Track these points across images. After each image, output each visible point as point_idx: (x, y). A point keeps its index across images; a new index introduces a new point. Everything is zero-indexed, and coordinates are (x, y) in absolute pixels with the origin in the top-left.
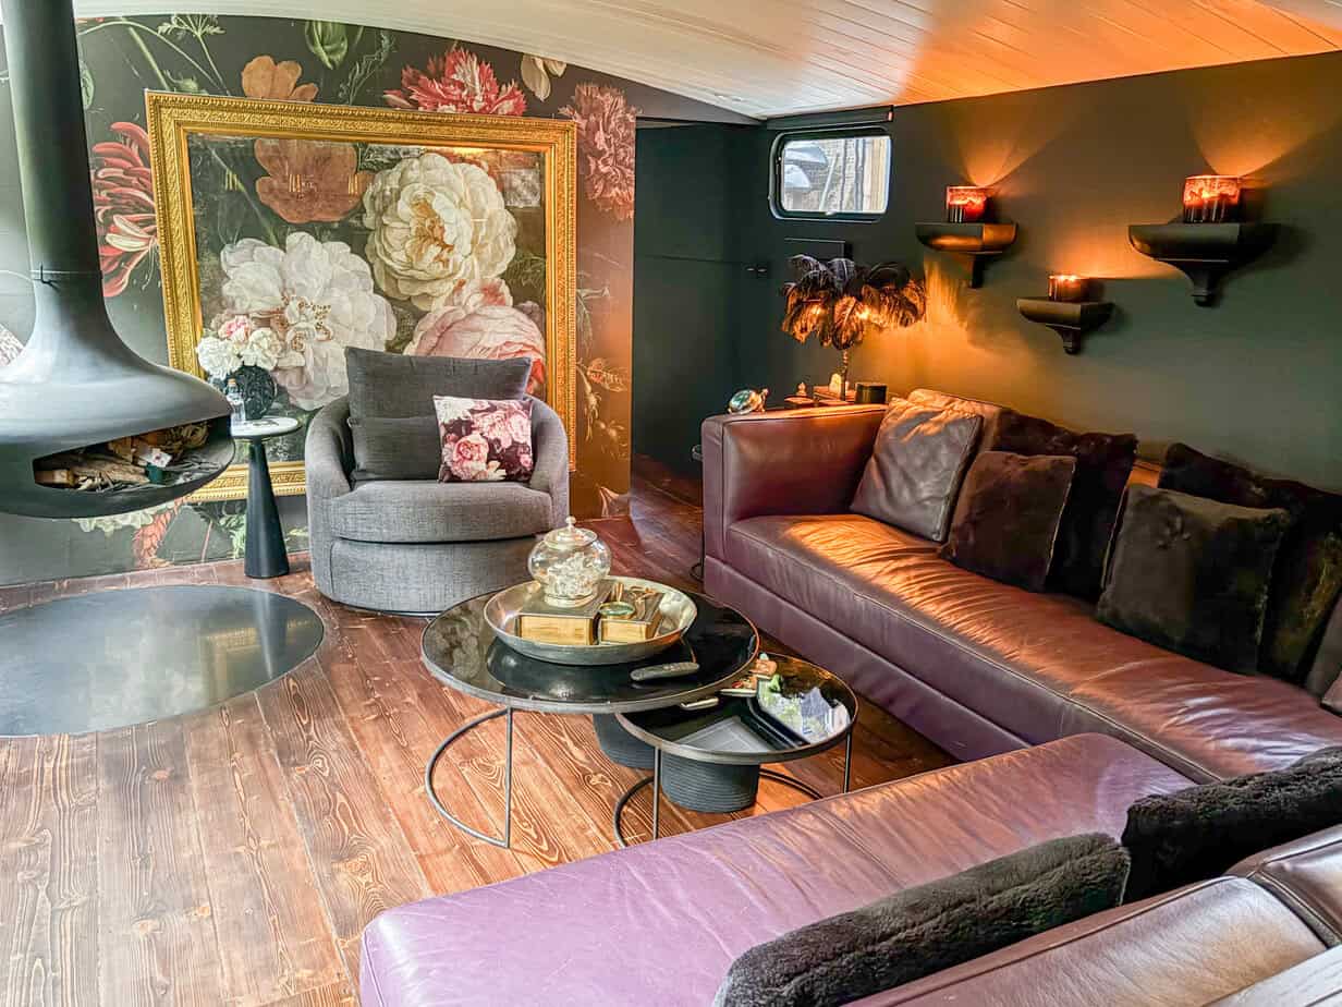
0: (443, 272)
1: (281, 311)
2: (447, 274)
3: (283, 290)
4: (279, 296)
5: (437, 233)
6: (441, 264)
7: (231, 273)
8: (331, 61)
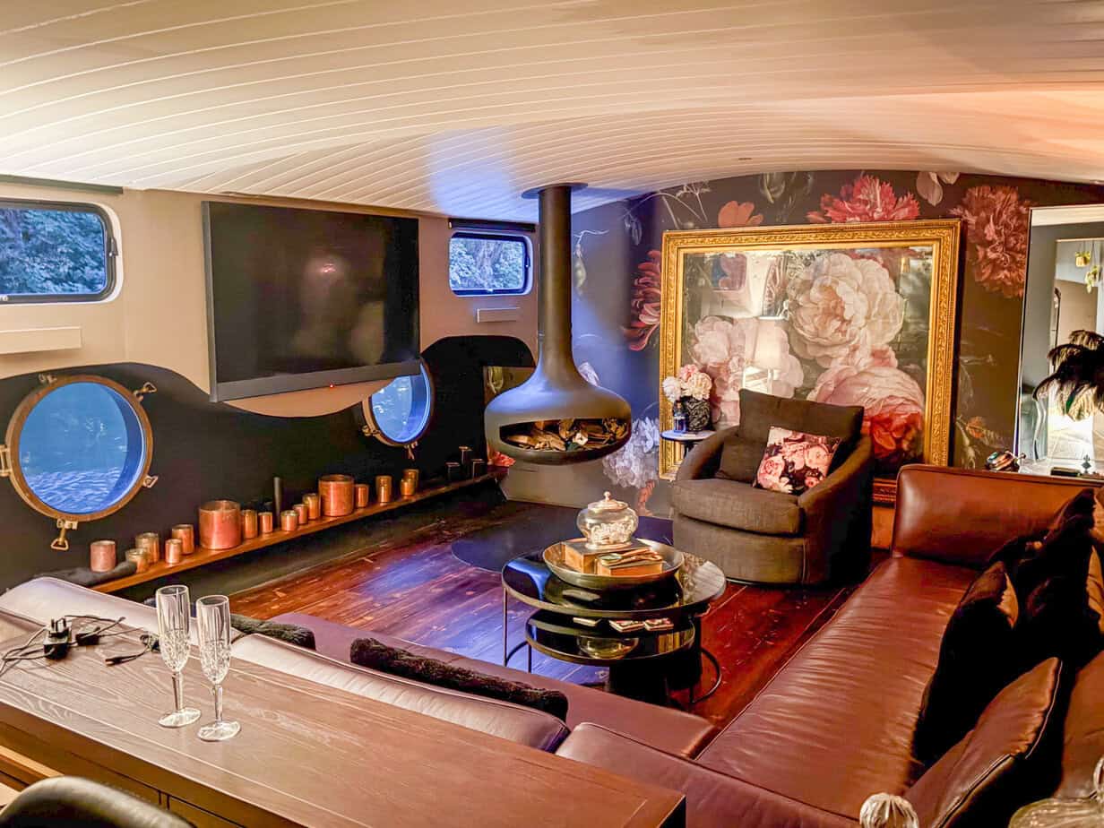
0: (841, 340)
1: (728, 363)
2: (844, 341)
3: (730, 349)
4: (727, 353)
5: (838, 312)
6: (840, 334)
7: (700, 338)
8: (773, 198)
